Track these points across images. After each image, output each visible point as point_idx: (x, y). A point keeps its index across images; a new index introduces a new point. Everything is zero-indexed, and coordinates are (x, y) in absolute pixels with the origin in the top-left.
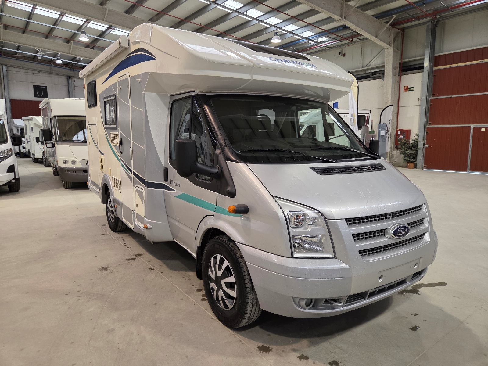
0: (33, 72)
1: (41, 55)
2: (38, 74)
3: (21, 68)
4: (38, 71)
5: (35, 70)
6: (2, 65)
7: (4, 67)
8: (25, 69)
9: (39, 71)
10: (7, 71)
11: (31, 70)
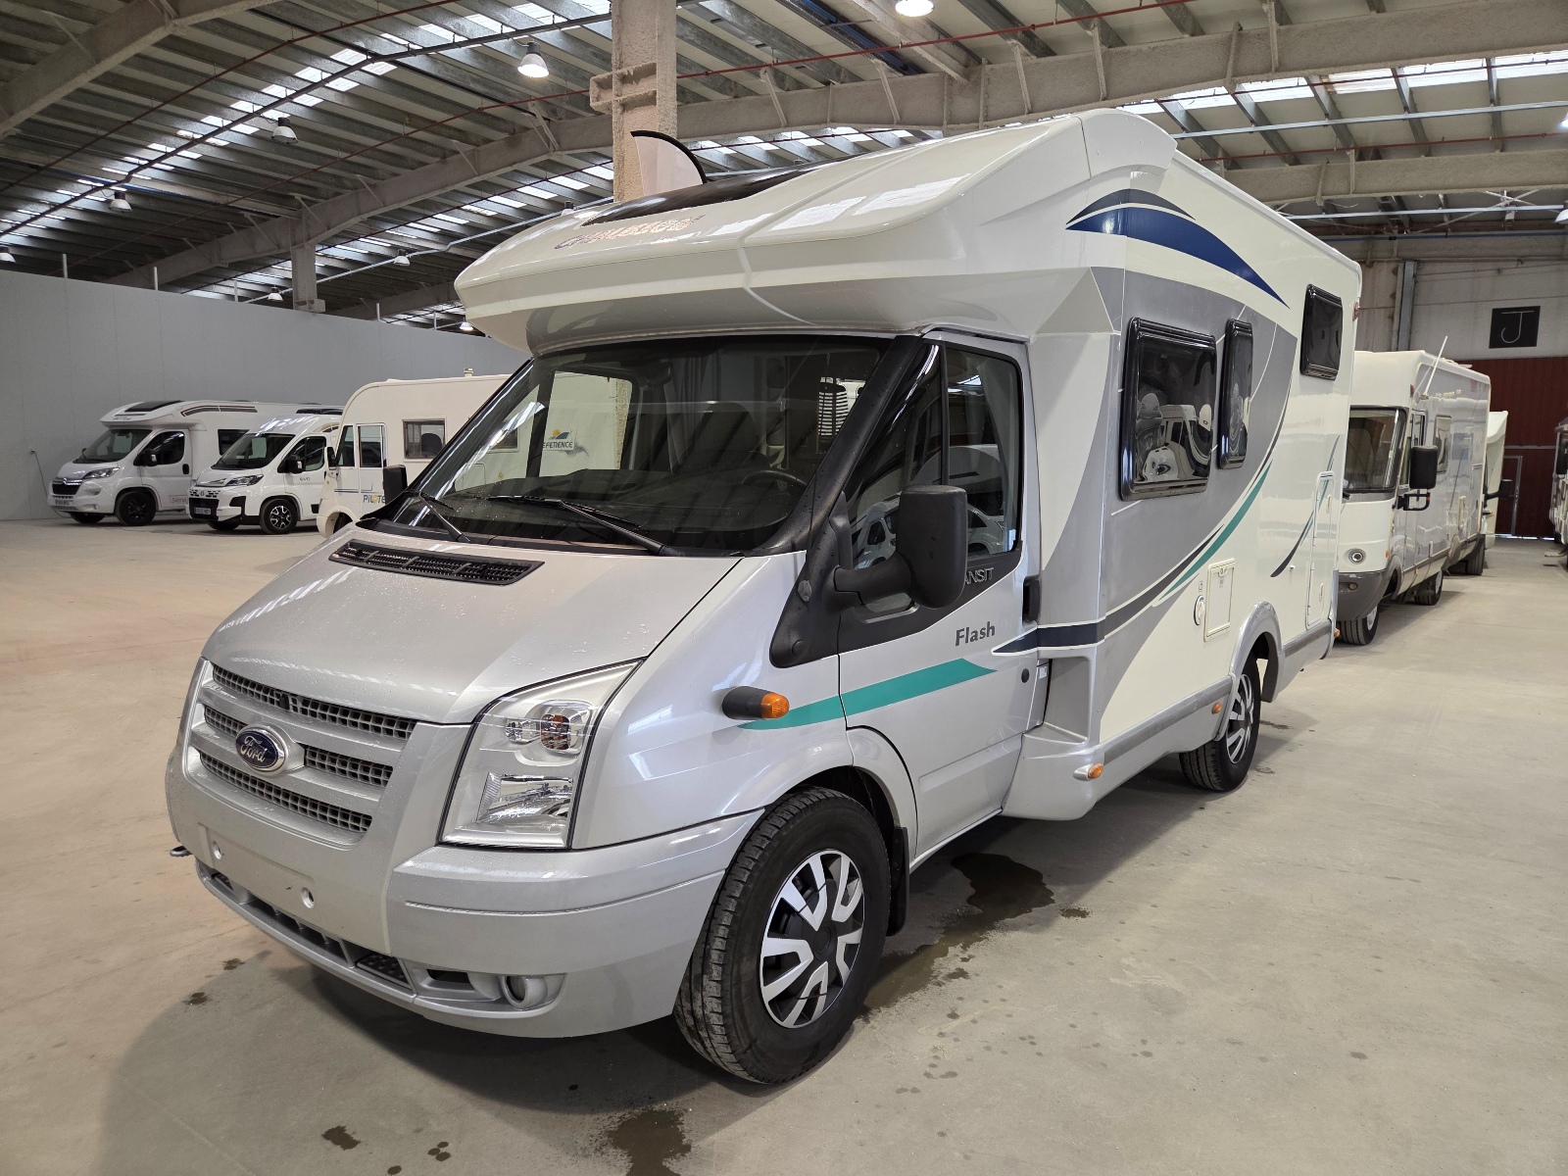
0: (1501, 265)
1: (1506, 206)
2: (1517, 271)
3: (1461, 261)
4: (1519, 260)
5: (1506, 258)
6: (1405, 260)
7: (1410, 267)
8: (1473, 261)
9: (1521, 260)
10: (1414, 276)
11: (1495, 261)
